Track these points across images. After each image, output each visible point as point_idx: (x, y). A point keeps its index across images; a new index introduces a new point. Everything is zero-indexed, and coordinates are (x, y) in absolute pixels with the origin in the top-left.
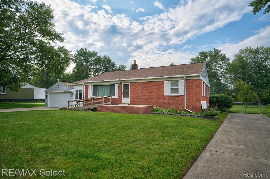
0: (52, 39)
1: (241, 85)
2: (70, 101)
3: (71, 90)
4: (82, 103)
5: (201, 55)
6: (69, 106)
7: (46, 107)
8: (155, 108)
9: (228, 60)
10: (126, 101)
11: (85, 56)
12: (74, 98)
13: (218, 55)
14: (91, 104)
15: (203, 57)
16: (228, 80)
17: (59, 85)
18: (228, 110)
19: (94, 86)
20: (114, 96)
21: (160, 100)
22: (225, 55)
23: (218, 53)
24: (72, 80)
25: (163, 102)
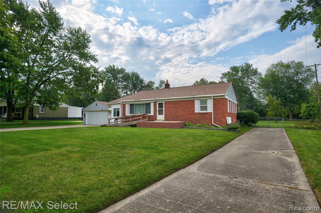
0: (87, 60)
1: (271, 101)
2: (111, 119)
3: (109, 109)
4: (120, 120)
5: (232, 70)
6: (109, 123)
7: (85, 124)
8: (187, 124)
9: (260, 74)
10: (161, 118)
11: (113, 73)
12: (112, 116)
13: (249, 70)
14: (129, 121)
15: (234, 71)
16: (261, 95)
17: (96, 104)
18: (253, 125)
19: (131, 105)
20: (150, 113)
21: (191, 116)
22: (256, 69)
23: (249, 68)
24: (102, 98)
25: (194, 118)
